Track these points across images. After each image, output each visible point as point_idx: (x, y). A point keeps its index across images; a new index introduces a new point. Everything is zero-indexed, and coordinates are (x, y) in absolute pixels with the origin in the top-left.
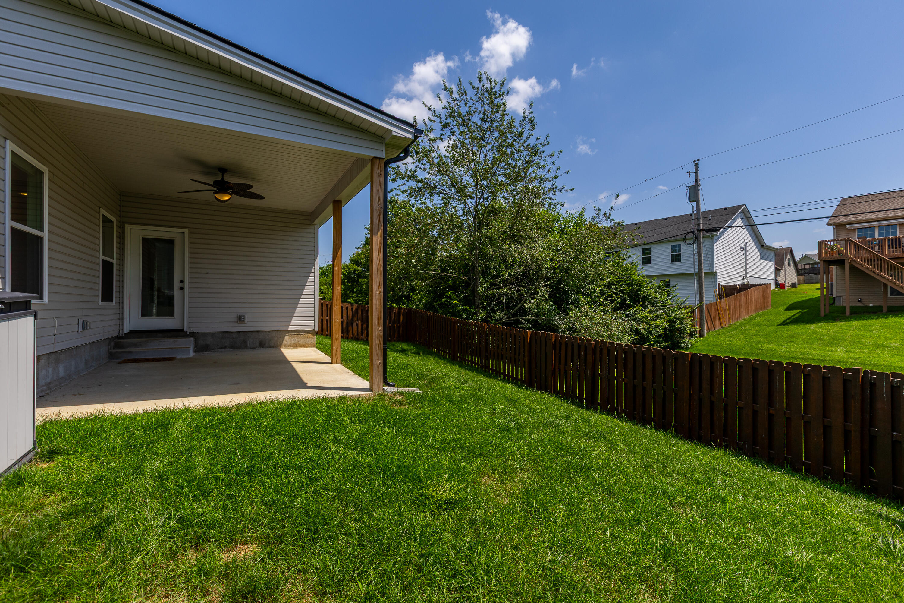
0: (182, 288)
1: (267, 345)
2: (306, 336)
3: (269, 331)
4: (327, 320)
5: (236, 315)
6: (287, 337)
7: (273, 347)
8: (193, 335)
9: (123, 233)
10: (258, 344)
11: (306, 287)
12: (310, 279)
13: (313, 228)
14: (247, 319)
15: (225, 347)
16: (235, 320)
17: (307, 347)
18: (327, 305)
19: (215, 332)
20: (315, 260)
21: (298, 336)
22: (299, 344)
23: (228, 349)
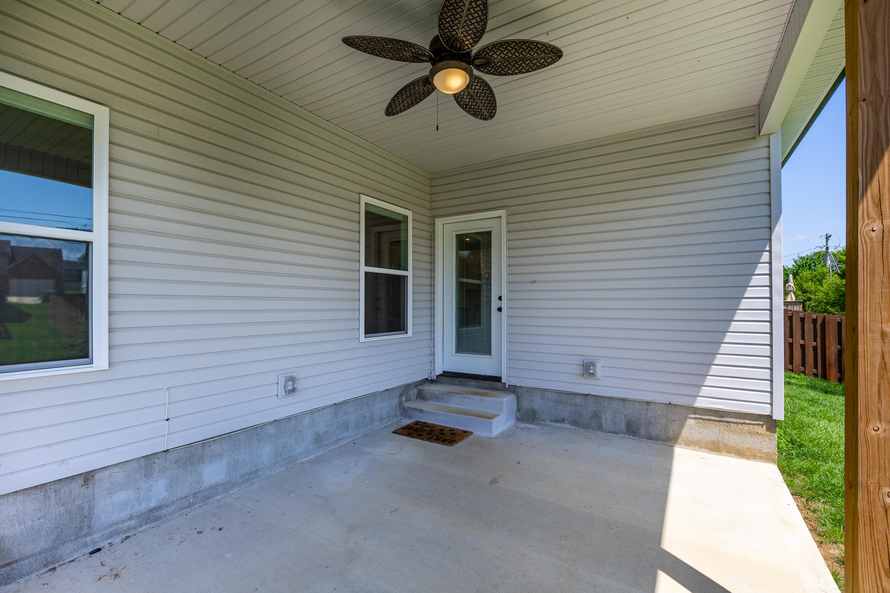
0: (500, 309)
1: (642, 432)
2: (746, 428)
3: (648, 403)
4: (815, 348)
5: (579, 360)
6: (690, 422)
7: (657, 439)
8: (513, 389)
9: (433, 232)
10: (623, 426)
11: (744, 304)
12: (755, 280)
13: (764, 143)
14: (599, 371)
15: (563, 421)
16: (579, 370)
17: (748, 458)
18: (815, 321)
19: (546, 390)
20: (770, 229)
21: (723, 426)
22: (726, 446)
23: (568, 426)
